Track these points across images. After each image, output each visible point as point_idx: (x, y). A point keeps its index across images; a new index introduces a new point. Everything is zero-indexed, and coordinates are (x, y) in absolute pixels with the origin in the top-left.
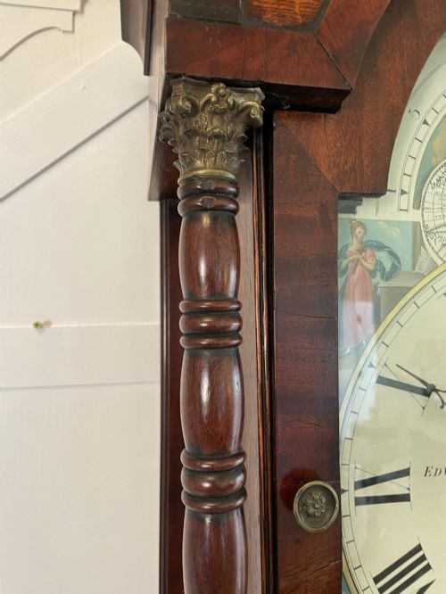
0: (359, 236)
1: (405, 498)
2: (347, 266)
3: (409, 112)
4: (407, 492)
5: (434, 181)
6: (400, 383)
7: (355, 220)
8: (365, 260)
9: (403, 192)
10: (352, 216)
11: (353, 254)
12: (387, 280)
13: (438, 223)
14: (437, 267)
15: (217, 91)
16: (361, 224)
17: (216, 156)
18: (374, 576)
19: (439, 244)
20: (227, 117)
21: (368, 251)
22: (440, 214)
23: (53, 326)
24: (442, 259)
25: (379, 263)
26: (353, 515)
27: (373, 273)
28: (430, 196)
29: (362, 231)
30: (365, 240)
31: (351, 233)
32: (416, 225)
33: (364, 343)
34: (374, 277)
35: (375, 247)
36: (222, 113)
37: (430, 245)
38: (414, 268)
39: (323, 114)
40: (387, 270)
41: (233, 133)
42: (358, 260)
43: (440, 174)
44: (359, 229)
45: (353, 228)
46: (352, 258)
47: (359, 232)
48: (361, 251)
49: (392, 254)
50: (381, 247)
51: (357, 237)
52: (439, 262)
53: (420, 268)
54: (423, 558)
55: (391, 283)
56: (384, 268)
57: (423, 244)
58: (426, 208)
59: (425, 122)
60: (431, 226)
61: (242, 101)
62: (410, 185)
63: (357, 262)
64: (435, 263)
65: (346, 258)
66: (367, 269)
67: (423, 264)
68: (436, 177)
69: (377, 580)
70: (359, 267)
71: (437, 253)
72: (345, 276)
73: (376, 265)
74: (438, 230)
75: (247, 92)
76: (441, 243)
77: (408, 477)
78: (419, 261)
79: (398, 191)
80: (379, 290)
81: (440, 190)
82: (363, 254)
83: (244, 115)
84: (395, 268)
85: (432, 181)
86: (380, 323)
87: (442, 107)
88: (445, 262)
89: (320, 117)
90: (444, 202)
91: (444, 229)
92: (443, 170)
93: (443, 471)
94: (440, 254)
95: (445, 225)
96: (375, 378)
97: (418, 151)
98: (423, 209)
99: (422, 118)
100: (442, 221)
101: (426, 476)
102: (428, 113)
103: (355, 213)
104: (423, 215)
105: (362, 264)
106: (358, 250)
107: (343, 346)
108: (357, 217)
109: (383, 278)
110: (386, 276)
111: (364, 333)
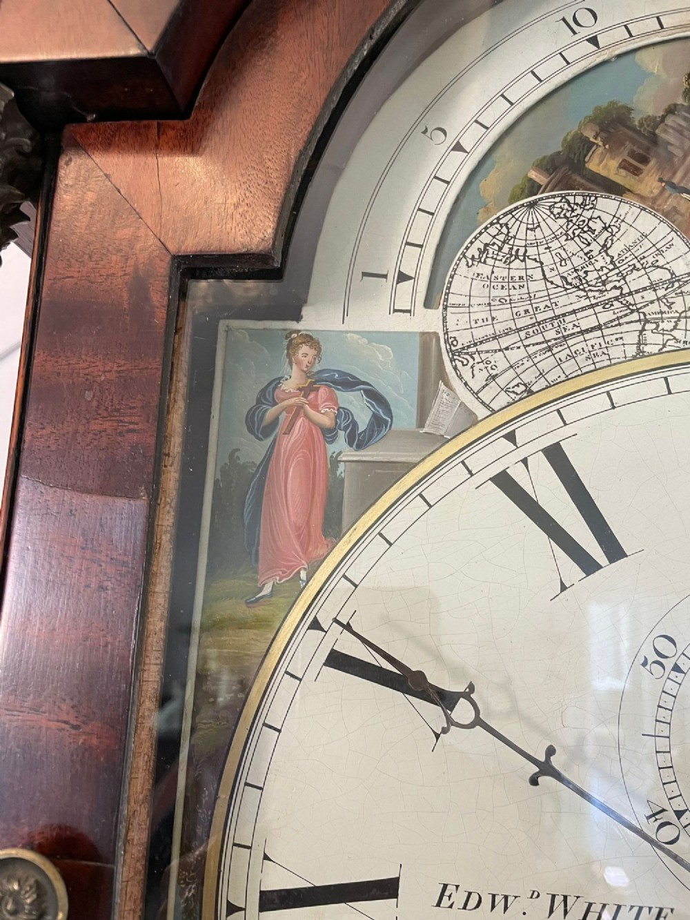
0: (305, 361)
2: (277, 419)
3: (425, 132)
5: (473, 251)
7: (298, 331)
8: (315, 407)
9: (402, 277)
10: (293, 325)
11: (291, 395)
12: (359, 447)
13: (479, 334)
14: (475, 422)
16: (309, 339)
19: (481, 376)
21: (323, 392)
22: (484, 315)
24: (487, 406)
25: (344, 415)
27: (329, 434)
28: (462, 282)
29: (312, 352)
30: (317, 368)
31: (288, 355)
32: (427, 339)
33: (303, 575)
34: (332, 440)
35: (335, 382)
37: (460, 377)
38: (421, 424)
39: (155, 123)
40: (362, 427)
42: (300, 408)
43: (486, 238)
44: (305, 349)
45: (292, 347)
46: (286, 403)
47: (306, 355)
48: (306, 391)
49: (374, 396)
50: (349, 382)
51: (299, 363)
52: (481, 412)
53: (436, 425)
55: (368, 454)
56: (355, 424)
57: (442, 376)
58: (453, 306)
59: (458, 147)
60: (464, 339)
62: (419, 264)
63: (298, 411)
64: (471, 413)
65: (275, 404)
66: (316, 424)
67: (442, 415)
68: (479, 244)
70: (300, 422)
71: (476, 394)
72: (269, 441)
73: (336, 417)
74: (480, 348)
76: (485, 374)
77: (392, 902)
78: (434, 411)
79: (393, 275)
80: (342, 467)
81: (485, 270)
82: (312, 396)
84: (378, 424)
85: (469, 254)
86: (339, 536)
87: (500, 117)
88: (494, 412)
89: (148, 127)
90: (494, 293)
91: (493, 345)
92: (493, 231)
93: (487, 901)
94: (486, 396)
95: (495, 337)
96: (323, 655)
97: (441, 200)
98: (445, 308)
99: (450, 140)
100: (489, 331)
101: (438, 905)
102: (465, 129)
103: (298, 318)
104: (444, 319)
105: (307, 416)
106: (299, 389)
107: (257, 581)
108: (301, 326)
109: (350, 444)
110: (358, 440)
111: (305, 551)
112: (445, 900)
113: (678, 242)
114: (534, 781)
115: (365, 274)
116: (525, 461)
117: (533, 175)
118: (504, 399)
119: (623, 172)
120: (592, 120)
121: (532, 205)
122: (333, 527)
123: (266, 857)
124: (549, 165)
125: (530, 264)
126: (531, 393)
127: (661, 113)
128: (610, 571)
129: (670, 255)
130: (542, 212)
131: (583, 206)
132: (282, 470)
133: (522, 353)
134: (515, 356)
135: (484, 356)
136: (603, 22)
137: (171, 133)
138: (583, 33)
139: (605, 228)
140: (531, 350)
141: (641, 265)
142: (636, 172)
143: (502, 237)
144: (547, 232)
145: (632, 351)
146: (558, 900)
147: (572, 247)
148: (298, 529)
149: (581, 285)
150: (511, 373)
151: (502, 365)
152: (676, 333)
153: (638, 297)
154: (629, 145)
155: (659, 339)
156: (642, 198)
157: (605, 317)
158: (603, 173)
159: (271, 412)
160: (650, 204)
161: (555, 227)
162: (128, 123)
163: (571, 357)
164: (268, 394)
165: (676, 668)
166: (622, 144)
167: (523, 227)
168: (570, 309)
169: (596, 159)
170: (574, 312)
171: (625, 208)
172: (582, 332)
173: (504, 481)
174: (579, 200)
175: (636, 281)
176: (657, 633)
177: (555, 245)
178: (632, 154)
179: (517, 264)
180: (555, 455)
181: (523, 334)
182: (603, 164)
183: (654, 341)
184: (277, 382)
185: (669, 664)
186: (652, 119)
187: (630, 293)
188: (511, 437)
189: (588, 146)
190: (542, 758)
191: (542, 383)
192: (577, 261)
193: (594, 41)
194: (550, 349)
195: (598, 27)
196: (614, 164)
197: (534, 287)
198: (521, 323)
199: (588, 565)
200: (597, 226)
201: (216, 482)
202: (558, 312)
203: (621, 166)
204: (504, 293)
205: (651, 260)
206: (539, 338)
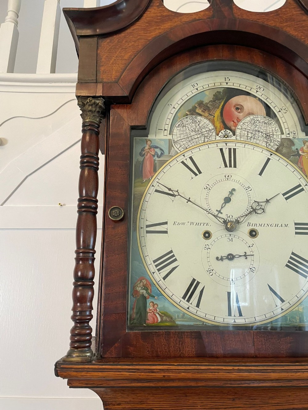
1: (166, 232)
2: (145, 154)
3: (168, 105)
4: (167, 230)
5: (177, 125)
6: (163, 192)
7: (147, 139)
8: (151, 151)
9: (165, 130)
10: (147, 138)
11: (147, 150)
12: (159, 158)
13: (178, 139)
14: (178, 153)
15: (90, 99)
16: (150, 140)
17: (90, 116)
18: (153, 260)
19: (179, 146)
20: (94, 106)
21: (152, 149)
22: (179, 136)
23: (66, 206)
26: (145, 236)
27: (154, 156)
28: (175, 130)
29: (150, 142)
30: (151, 145)
32: (170, 140)
33: (150, 178)
35: (154, 147)
36: (92, 105)
37: (175, 146)
38: (169, 154)
39: (126, 105)
41: (95, 110)
42: (149, 152)
44: (149, 142)
45: (147, 142)
47: (149, 143)
48: (149, 149)
49: (161, 149)
50: (157, 147)
51: (148, 144)
52: (179, 152)
53: (171, 154)
54: (173, 256)
55: (160, 159)
56: (158, 154)
57: (172, 146)
58: (174, 134)
59: (174, 108)
60: (176, 140)
61: (98, 102)
62: (168, 127)
66: (151, 154)
67: (172, 152)
69: (154, 262)
70: (149, 154)
71: (178, 149)
72: (144, 157)
73: (155, 153)
74: (178, 141)
75: (98, 99)
77: (167, 225)
79: (163, 129)
81: (179, 128)
83: (98, 106)
84: (162, 154)
85: (176, 126)
86: (156, 172)
87: (181, 102)
88: (181, 152)
89: (125, 105)
90: (181, 132)
91: (181, 141)
92: (180, 122)
93: (181, 223)
94: (179, 149)
95: (181, 140)
96: (154, 190)
97: (171, 117)
98: (173, 135)
99: (173, 106)
100: (180, 138)
101: (174, 225)
102: (175, 105)
103: (147, 137)
104: (172, 137)
105: (150, 153)
106: (148, 149)
107: (143, 179)
108: (148, 138)
109: (157, 157)
110: (158, 157)
111: (151, 175)
112: (175, 224)
113: (210, 124)
114: (187, 202)
115: (159, 129)
116: (186, 159)
117: (187, 112)
118: (183, 149)
119: (202, 112)
120: (197, 103)
121: (187, 118)
122: (155, 171)
123: (147, 220)
124: (190, 111)
125: (186, 127)
126: (187, 148)
127: (208, 102)
128: (199, 175)
129: (209, 126)
130: (188, 119)
131: (195, 118)
132: (146, 162)
133: (185, 142)
134: (184, 142)
135: (179, 143)
136: (199, 85)
137: (128, 106)
138: (196, 88)
139: (199, 122)
140: (187, 141)
141: (204, 128)
142: (204, 112)
143: (182, 123)
144: (189, 122)
145: (203, 141)
146: (192, 223)
147: (193, 125)
148: (149, 171)
149: (195, 131)
150: (184, 145)
151: (182, 144)
152: (210, 139)
153: (204, 133)
154: (203, 108)
155: (207, 140)
156: (205, 116)
157: (199, 136)
158: (199, 112)
159: (143, 153)
160: (206, 118)
161: (190, 121)
162: (121, 105)
163: (193, 143)
164: (143, 150)
165: (209, 189)
166: (202, 107)
167: (185, 121)
168: (193, 135)
169: (198, 110)
170: (194, 135)
171: (202, 118)
172: (195, 139)
173: (183, 162)
174: (194, 117)
175: (204, 130)
176: (206, 184)
177: (191, 124)
178: (203, 109)
179: (184, 127)
180: (191, 158)
181: (185, 139)
182: (199, 111)
183: (206, 140)
184: (144, 147)
185: (208, 188)
186: (206, 103)
187: (203, 132)
188: (184, 156)
189: (196, 108)
190: (188, 199)
191: (189, 147)
192: (194, 127)
193: (197, 89)
194: (190, 141)
195: (198, 87)
196: (200, 111)
197: (187, 131)
198: (185, 137)
199: (196, 175)
200: (197, 121)
201: (135, 164)
202: (191, 135)
203: (201, 111)
204: (182, 132)
205: (206, 127)
206: (188, 140)
